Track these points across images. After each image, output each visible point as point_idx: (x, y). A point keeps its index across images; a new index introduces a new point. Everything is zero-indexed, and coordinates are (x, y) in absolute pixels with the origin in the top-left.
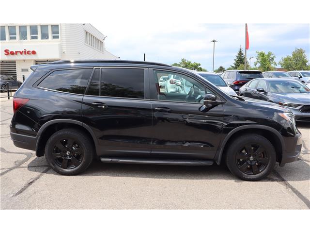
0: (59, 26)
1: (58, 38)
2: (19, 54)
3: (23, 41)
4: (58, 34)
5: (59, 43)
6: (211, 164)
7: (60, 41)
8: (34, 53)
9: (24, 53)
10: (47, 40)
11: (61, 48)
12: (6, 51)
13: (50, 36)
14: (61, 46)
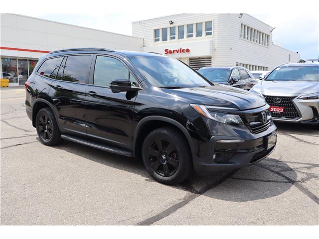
0: (213, 23)
1: (211, 34)
2: (176, 52)
3: (181, 40)
4: (211, 30)
5: (211, 39)
6: (130, 156)
7: (212, 37)
8: (188, 51)
9: (179, 51)
10: (201, 37)
11: (213, 44)
12: (166, 50)
13: (204, 33)
14: (212, 43)
